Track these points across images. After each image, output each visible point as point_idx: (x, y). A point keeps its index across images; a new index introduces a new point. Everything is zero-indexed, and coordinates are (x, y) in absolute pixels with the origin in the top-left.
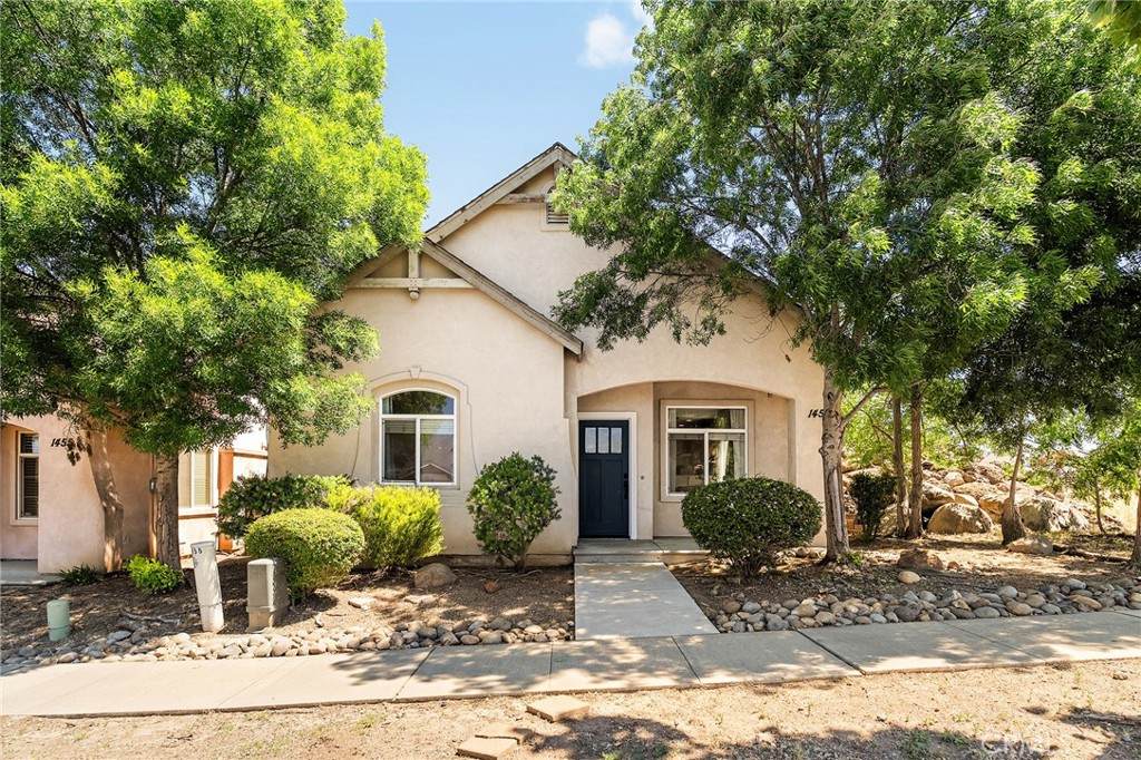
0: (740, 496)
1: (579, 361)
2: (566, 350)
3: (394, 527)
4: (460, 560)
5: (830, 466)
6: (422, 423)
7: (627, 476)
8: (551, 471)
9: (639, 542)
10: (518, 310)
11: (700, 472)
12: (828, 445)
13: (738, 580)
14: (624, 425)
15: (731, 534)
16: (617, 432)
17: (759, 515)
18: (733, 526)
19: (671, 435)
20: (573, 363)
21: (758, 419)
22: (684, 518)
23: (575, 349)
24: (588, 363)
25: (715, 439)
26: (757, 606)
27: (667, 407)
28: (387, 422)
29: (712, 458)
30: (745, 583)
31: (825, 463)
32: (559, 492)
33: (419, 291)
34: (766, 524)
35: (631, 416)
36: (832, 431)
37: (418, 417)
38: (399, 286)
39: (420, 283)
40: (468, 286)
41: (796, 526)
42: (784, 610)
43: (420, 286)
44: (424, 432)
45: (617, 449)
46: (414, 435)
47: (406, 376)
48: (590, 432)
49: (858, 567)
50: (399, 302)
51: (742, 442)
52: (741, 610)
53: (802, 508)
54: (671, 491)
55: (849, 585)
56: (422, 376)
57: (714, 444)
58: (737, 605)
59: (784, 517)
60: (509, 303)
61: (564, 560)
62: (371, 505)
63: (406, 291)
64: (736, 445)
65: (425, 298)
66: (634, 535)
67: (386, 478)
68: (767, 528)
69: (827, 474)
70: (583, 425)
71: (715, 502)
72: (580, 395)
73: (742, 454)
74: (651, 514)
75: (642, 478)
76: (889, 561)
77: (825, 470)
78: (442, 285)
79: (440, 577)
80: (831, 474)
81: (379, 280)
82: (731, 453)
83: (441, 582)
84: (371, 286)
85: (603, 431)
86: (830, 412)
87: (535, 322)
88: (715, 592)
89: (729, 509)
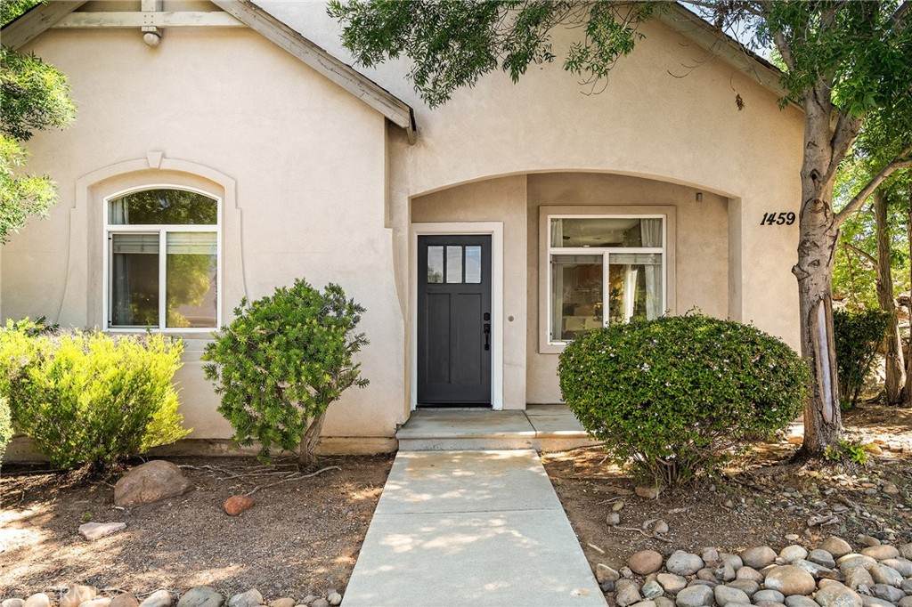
0: (662, 349)
1: (411, 142)
2: (389, 124)
3: (84, 400)
4: (224, 447)
5: (812, 296)
6: (170, 238)
7: (488, 316)
8: (358, 308)
9: (506, 414)
10: (311, 59)
11: (599, 312)
12: (810, 259)
13: (655, 493)
14: (484, 242)
15: (645, 418)
16: (474, 252)
17: (696, 384)
18: (649, 403)
19: (555, 257)
20: (400, 144)
21: (682, 233)
22: (562, 385)
23: (402, 120)
24: (426, 146)
25: (619, 262)
26: (695, 561)
27: (549, 218)
28: (115, 238)
29: (615, 292)
30: (669, 499)
31: (803, 291)
32: (365, 342)
33: (161, 33)
34: (710, 400)
35: (495, 229)
36: (817, 235)
37: (163, 229)
38: (125, 25)
39: (160, 20)
40: (235, 23)
41: (764, 404)
42: (748, 574)
43: (160, 24)
44: (172, 251)
45: (474, 277)
46: (157, 256)
47: (140, 165)
48: (434, 253)
49: (862, 468)
50: (129, 50)
51: (657, 266)
52: (663, 568)
53: (775, 371)
54: (554, 338)
55: (857, 508)
56: (166, 165)
57: (617, 270)
58: (656, 558)
59: (742, 386)
60: (297, 49)
61: (384, 446)
62: (49, 366)
63: (138, 32)
64: (649, 271)
65: (169, 45)
66: (498, 404)
67: (115, 322)
68: (712, 408)
69: (807, 309)
70: (425, 242)
71: (616, 360)
72: (412, 193)
73: (658, 284)
74: (523, 372)
75: (511, 319)
76: (901, 451)
77: (802, 304)
78: (194, 23)
79: (156, 486)
80: (814, 308)
81: (95, 16)
82: (642, 284)
83: (156, 494)
84: (83, 24)
85: (454, 252)
86: (816, 202)
87: (337, 79)
88: (615, 518)
89: (641, 374)
